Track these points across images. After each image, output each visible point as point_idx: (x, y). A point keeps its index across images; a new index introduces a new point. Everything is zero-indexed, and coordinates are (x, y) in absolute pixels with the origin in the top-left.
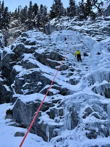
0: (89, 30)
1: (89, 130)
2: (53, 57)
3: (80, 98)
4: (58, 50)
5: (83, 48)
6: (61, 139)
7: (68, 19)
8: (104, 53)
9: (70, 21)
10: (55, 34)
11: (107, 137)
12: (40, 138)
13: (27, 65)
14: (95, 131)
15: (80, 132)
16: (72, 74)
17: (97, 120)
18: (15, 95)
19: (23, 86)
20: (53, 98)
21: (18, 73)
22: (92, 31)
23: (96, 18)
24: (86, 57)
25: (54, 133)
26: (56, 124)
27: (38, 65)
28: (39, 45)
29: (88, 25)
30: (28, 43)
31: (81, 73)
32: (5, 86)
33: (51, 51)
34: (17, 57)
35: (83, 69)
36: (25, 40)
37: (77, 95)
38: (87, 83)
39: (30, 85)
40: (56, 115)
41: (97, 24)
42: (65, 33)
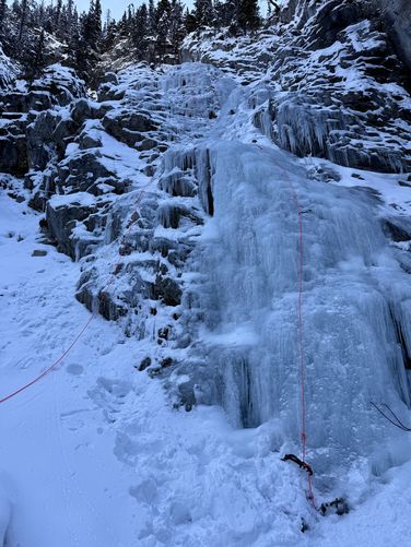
0: (239, 58)
1: (125, 244)
5: (209, 100)
6: (93, 258)
8: (241, 110)
11: (144, 252)
12: (66, 258)
14: (130, 245)
15: (115, 248)
17: (139, 230)
19: (66, 181)
20: (100, 200)
22: (241, 61)
24: (213, 120)
25: (86, 251)
26: (95, 238)
27: (103, 141)
30: (112, 96)
33: (132, 112)
36: (107, 89)
39: (76, 179)
40: (97, 225)
42: (186, 68)
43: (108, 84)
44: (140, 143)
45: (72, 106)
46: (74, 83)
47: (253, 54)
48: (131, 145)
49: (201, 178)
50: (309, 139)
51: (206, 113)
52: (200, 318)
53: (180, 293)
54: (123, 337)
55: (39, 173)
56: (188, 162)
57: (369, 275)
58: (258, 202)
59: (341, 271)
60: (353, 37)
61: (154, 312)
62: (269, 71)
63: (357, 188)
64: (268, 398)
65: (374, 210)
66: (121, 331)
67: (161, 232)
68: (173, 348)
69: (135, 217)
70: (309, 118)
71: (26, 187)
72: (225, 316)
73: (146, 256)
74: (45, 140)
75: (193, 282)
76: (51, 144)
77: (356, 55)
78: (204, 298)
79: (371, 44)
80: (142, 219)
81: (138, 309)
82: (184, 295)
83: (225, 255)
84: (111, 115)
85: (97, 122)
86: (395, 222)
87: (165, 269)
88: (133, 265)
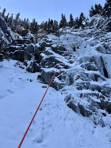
0: (81, 34)
1: (78, 86)
2: (61, 49)
3: (74, 70)
4: (64, 45)
5: (77, 44)
6: (64, 90)
7: (69, 28)
8: (88, 47)
9: (70, 29)
10: (62, 37)
11: (87, 89)
12: (54, 89)
13: (47, 53)
14: (81, 86)
15: (74, 87)
16: (70, 58)
17: (83, 81)
18: (42, 68)
19: (46, 64)
20: (61, 70)
21: (43, 57)
23: (84, 28)
24: (78, 49)
25: (61, 87)
26: (62, 83)
27: (53, 53)
28: (54, 43)
29: (80, 31)
30: (48, 42)
31: (75, 58)
32: (37, 64)
33: (60, 46)
34: (43, 49)
35: (76, 55)
36: (46, 40)
37: (73, 69)
38: (78, 63)
39: (49, 64)
40: (62, 78)
41: (85, 31)
42: (67, 36)
43: (46, 38)
44: (63, 54)
45: (40, 43)
47: (85, 33)
48: (61, 54)
54: (95, 125)
55: (29, 61)
56: (91, 60)
61: (104, 115)
62: (93, 37)
66: (92, 122)
69: (79, 77)
71: (24, 65)
73: (89, 91)
74: (30, 52)
76: (32, 53)
80: (82, 78)
81: (96, 113)
84: (53, 46)
85: (49, 48)
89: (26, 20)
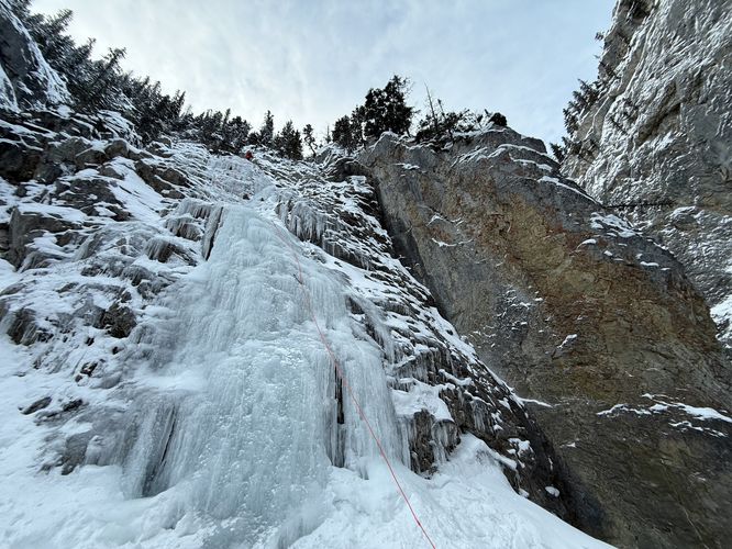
43: (160, 144)
44: (168, 192)
45: (110, 142)
46: (128, 133)
48: (158, 189)
49: (209, 228)
50: (311, 230)
51: (242, 194)
52: (146, 355)
53: (134, 325)
54: (27, 368)
55: (41, 186)
56: (202, 213)
57: (326, 335)
58: (251, 257)
59: (305, 329)
60: (355, 183)
61: (90, 342)
62: (298, 184)
63: (336, 271)
64: (186, 454)
65: (343, 288)
66: (30, 360)
67: (143, 262)
68: (92, 388)
69: (122, 242)
70: (314, 216)
71: (15, 194)
72: (177, 356)
73: (116, 282)
74: (65, 161)
75: (157, 316)
77: (355, 193)
78: (160, 334)
79: (365, 190)
80: (127, 246)
81: (69, 335)
82: (138, 327)
83: (203, 295)
84: (146, 161)
85: (130, 162)
86: (355, 299)
87: (127, 297)
88: (90, 287)
89: (152, 83)
